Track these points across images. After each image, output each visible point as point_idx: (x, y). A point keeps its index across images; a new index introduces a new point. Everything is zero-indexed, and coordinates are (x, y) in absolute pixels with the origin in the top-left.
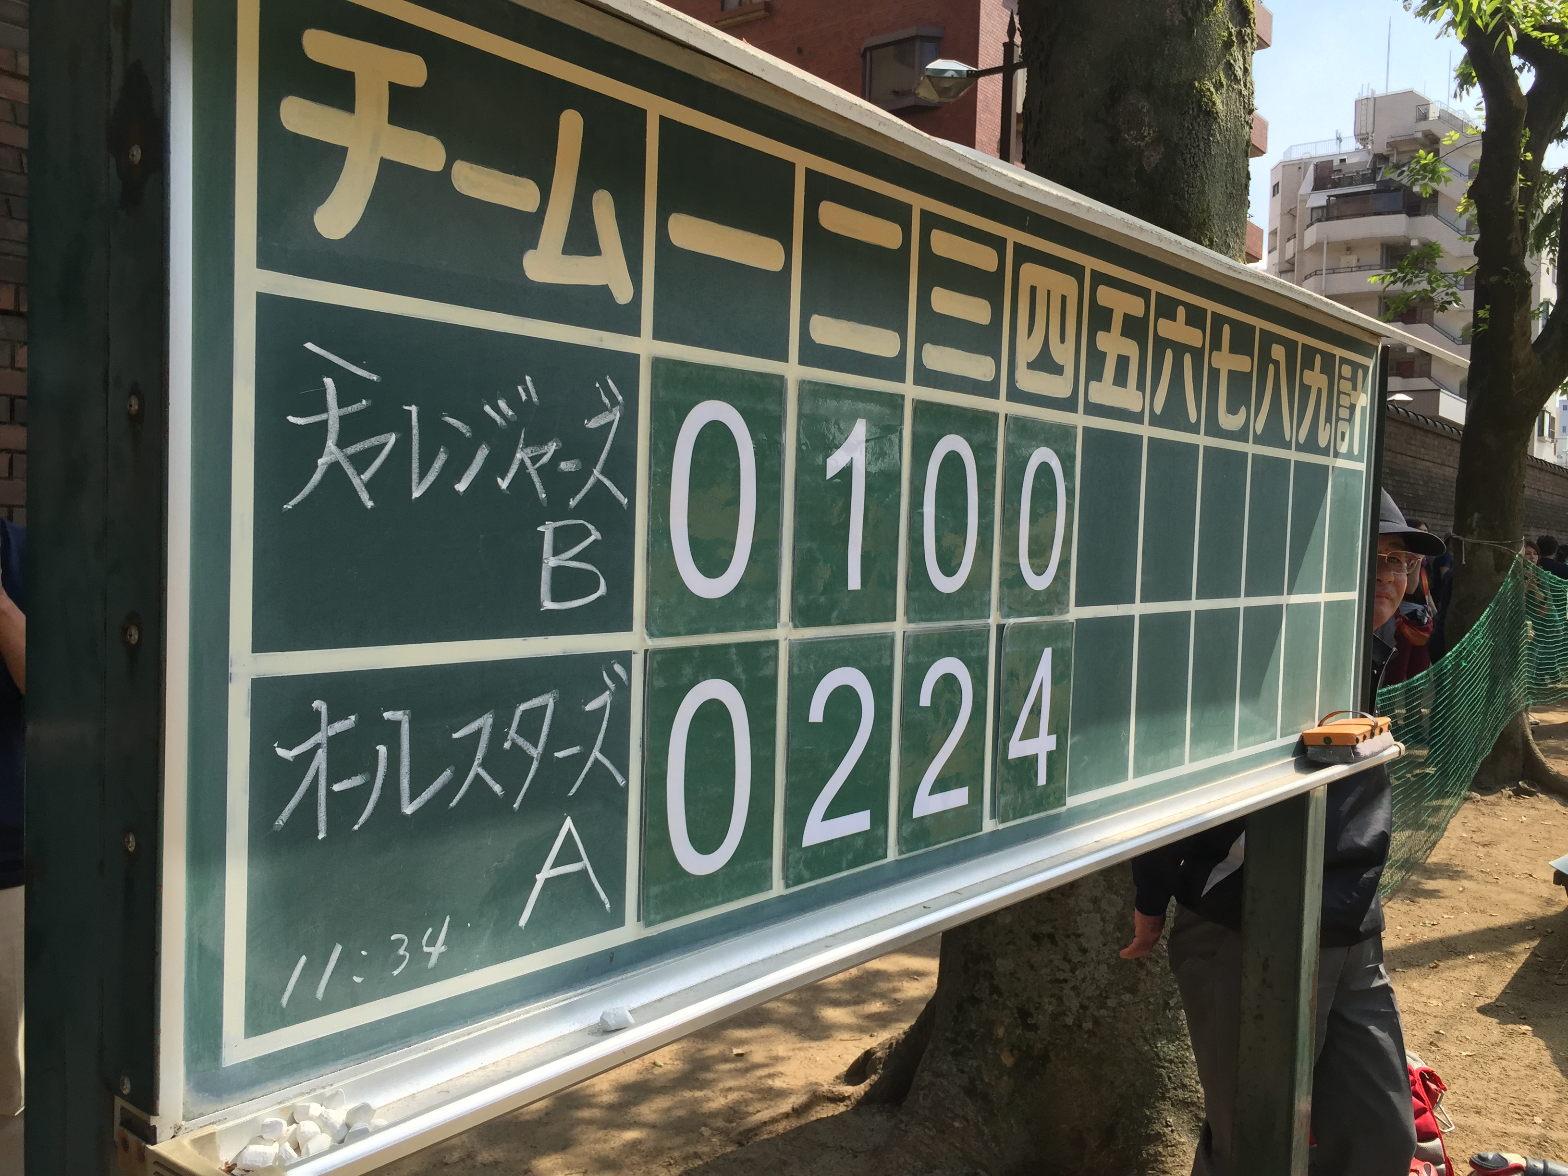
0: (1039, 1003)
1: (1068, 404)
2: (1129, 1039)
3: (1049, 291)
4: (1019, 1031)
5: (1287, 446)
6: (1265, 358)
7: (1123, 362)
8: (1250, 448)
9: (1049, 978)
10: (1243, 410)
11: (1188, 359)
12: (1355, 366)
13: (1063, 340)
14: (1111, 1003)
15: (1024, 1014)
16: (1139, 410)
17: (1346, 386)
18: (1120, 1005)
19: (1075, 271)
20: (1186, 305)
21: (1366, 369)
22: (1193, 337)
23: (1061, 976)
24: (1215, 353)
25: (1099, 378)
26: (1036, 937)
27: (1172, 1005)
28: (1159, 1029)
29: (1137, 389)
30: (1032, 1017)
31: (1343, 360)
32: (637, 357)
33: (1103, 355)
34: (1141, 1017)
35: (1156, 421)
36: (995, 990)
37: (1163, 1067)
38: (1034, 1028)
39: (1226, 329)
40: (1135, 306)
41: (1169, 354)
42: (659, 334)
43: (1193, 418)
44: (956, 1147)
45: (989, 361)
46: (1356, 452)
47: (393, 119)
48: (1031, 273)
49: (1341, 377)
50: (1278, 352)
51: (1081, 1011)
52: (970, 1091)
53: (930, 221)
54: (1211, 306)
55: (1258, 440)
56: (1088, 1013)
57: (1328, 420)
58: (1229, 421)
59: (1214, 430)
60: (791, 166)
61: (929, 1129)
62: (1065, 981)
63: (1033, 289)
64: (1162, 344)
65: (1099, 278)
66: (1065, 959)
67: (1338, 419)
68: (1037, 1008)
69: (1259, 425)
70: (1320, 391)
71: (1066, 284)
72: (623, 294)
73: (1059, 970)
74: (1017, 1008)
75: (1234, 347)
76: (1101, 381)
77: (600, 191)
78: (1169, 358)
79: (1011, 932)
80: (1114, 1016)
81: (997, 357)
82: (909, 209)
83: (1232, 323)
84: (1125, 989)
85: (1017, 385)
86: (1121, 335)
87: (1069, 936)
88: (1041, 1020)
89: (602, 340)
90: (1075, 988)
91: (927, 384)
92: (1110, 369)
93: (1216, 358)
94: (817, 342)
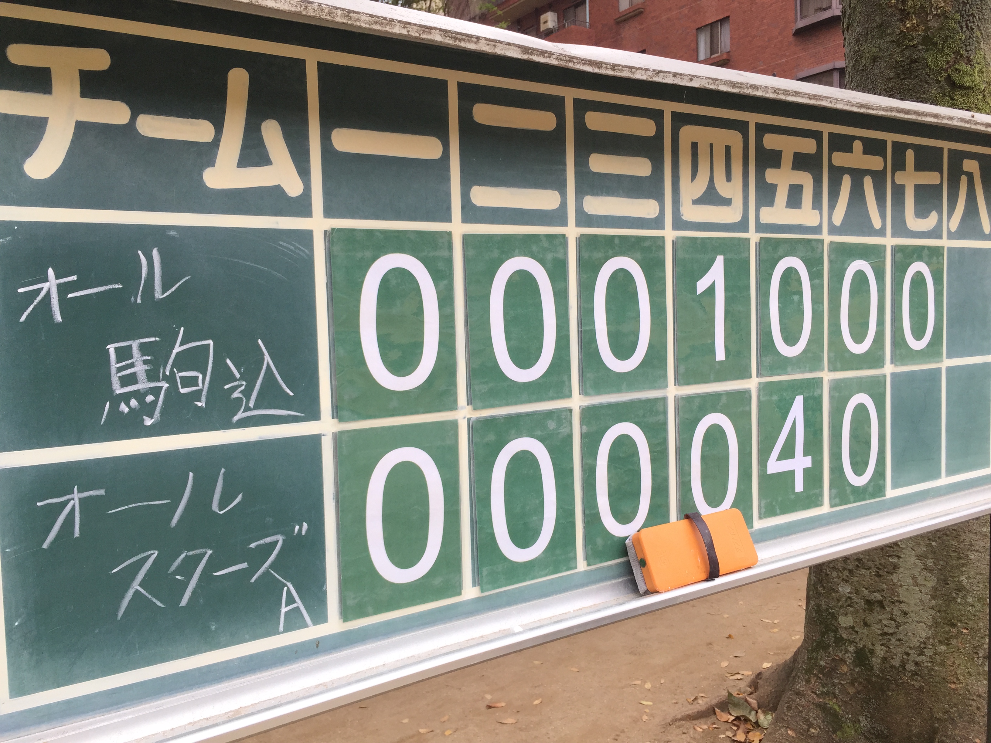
0: (873, 649)
1: (739, 226)
3: (711, 145)
4: (858, 669)
6: (956, 172)
7: (795, 190)
8: (945, 243)
9: (879, 632)
10: (934, 215)
11: (867, 181)
13: (729, 178)
14: (929, 652)
15: (861, 658)
16: (817, 224)
18: (936, 654)
19: (739, 127)
20: (864, 140)
22: (872, 163)
23: (891, 631)
25: (771, 203)
26: (869, 602)
29: (813, 208)
30: (866, 659)
32: (310, 232)
35: (836, 230)
36: (840, 639)
38: (869, 667)
39: (910, 153)
40: (806, 146)
41: (847, 179)
42: (329, 213)
43: (878, 225)
45: (652, 203)
47: (84, 94)
48: (691, 132)
50: (971, 166)
51: (905, 657)
53: (583, 106)
54: (890, 137)
55: (951, 236)
56: (911, 658)
58: (918, 224)
59: (902, 231)
60: (443, 83)
62: (892, 634)
63: (695, 146)
64: (838, 172)
66: (891, 619)
69: (955, 223)
71: (730, 137)
72: (294, 190)
73: (886, 626)
75: (920, 167)
76: (773, 207)
77: (268, 121)
78: (847, 182)
79: (850, 598)
80: (931, 662)
81: (660, 198)
82: (561, 100)
83: (917, 148)
84: (940, 642)
85: (683, 218)
86: (792, 169)
87: (893, 603)
88: (876, 662)
89: (277, 223)
90: (899, 640)
91: (589, 225)
92: (782, 196)
93: (900, 177)
94: (479, 205)
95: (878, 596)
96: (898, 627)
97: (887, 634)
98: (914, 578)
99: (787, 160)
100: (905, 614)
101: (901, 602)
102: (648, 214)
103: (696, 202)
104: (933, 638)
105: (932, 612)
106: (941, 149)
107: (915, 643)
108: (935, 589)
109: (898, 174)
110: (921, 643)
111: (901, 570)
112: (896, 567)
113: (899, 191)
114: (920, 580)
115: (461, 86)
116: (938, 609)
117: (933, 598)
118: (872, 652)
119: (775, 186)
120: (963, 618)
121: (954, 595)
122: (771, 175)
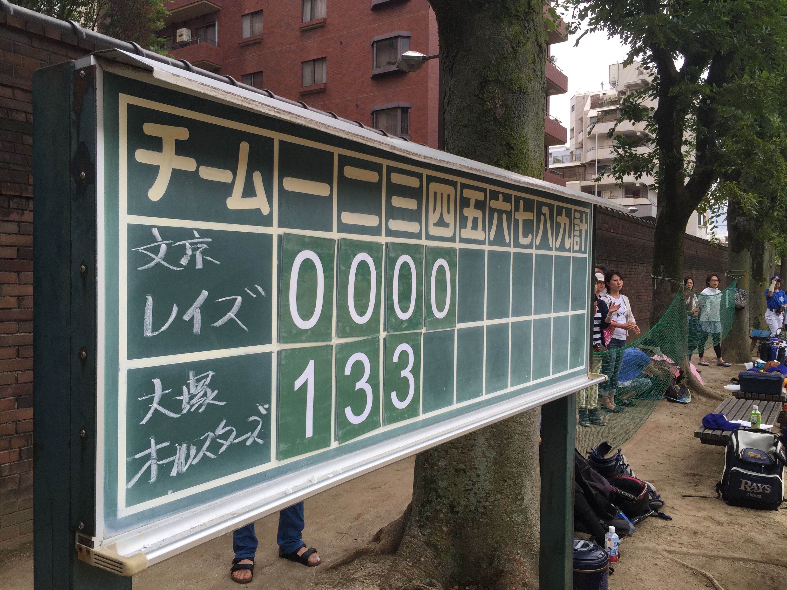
0: (459, 501)
1: (452, 239)
2: (500, 516)
3: (442, 193)
4: (450, 515)
5: (551, 249)
6: (540, 213)
7: (475, 220)
8: (534, 252)
9: (463, 489)
10: (530, 236)
11: (504, 216)
12: (581, 213)
13: (449, 213)
14: (491, 499)
15: (452, 507)
16: (483, 239)
17: (577, 221)
18: (496, 500)
19: (453, 184)
20: (503, 194)
21: (586, 213)
22: (506, 206)
23: (469, 488)
24: (516, 213)
25: (465, 227)
26: (456, 470)
27: (519, 498)
28: (513, 510)
29: (482, 230)
30: (456, 508)
31: (576, 211)
32: (271, 235)
33: (467, 217)
34: (505, 505)
35: (491, 243)
36: (439, 496)
37: (516, 527)
38: (457, 513)
39: (521, 202)
40: (480, 196)
41: (496, 215)
42: (280, 225)
43: (508, 241)
44: (422, 570)
45: (417, 225)
46: (583, 249)
47: (177, 153)
48: (433, 186)
49: (575, 218)
50: (545, 210)
51: (478, 504)
52: (428, 544)
53: (390, 170)
54: (514, 193)
55: (537, 248)
56: (481, 504)
57: (570, 236)
58: (524, 241)
59: (517, 245)
60: (332, 154)
61: (409, 562)
62: (470, 490)
63: (435, 193)
64: (492, 211)
65: (464, 186)
66: (470, 480)
67: (574, 236)
68: (458, 504)
69: (538, 241)
70: (565, 224)
71: (450, 190)
72: (265, 211)
73: (467, 485)
74: (449, 504)
75: (526, 210)
76: (466, 229)
77: (256, 172)
79: (445, 469)
80: (493, 505)
81: (420, 222)
82: (381, 166)
83: (524, 200)
84: (497, 492)
85: (430, 233)
86: (474, 209)
87: (471, 469)
88: (460, 509)
89: (257, 230)
90: (475, 493)
91: (391, 236)
92: (470, 223)
93: (517, 215)
94: (344, 223)
95: (461, 466)
96: (474, 485)
97: (467, 490)
98: (483, 452)
99: (472, 203)
100: (479, 476)
101: (476, 469)
102: (415, 231)
103: (435, 225)
104: (494, 490)
105: (493, 474)
106: (534, 201)
107: (484, 494)
108: (495, 459)
110: (487, 494)
111: (476, 448)
112: (473, 446)
114: (487, 454)
115: (340, 156)
116: (497, 471)
117: (494, 464)
120: (510, 476)
121: (506, 462)
122: (467, 212)
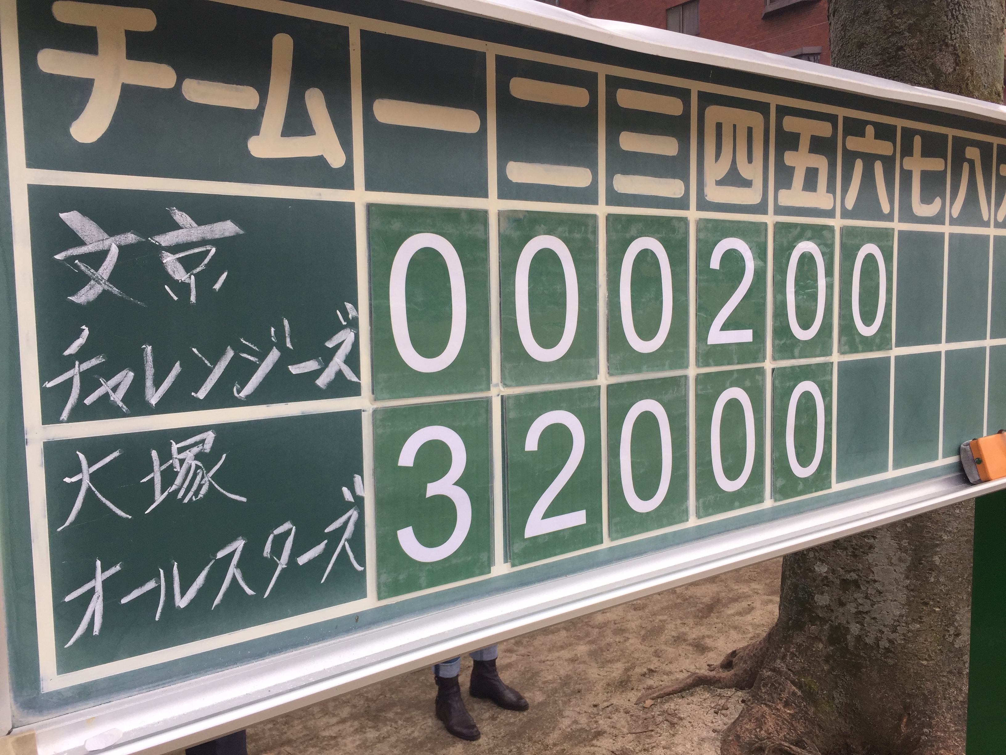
0: (847, 627)
3: (735, 126)
6: (959, 159)
7: (812, 173)
9: (854, 610)
10: (938, 200)
11: (878, 166)
13: (750, 160)
14: (902, 630)
16: (831, 208)
18: (909, 632)
22: (883, 148)
23: (865, 609)
25: (788, 186)
26: (844, 581)
29: (828, 191)
32: (352, 204)
35: (848, 214)
39: (918, 139)
40: (822, 129)
42: (370, 186)
43: (886, 210)
44: (788, 722)
45: (678, 183)
47: (131, 56)
48: (716, 113)
51: (879, 634)
53: (615, 83)
56: (884, 636)
58: (923, 210)
59: (909, 217)
60: (482, 55)
63: (719, 126)
64: (851, 156)
66: (866, 597)
71: (752, 118)
72: (337, 161)
75: (926, 153)
76: (790, 189)
77: (311, 89)
78: (859, 165)
79: (826, 577)
80: (905, 639)
81: (685, 179)
82: (595, 76)
83: (924, 135)
84: (914, 620)
85: (707, 198)
86: (809, 152)
87: (868, 582)
88: (851, 639)
89: (320, 195)
90: (874, 618)
91: (619, 204)
92: (799, 179)
93: (908, 163)
94: (514, 181)
95: (854, 576)
96: (872, 605)
97: (860, 612)
98: (889, 558)
99: (804, 143)
100: (880, 593)
101: (875, 581)
102: (675, 194)
103: (720, 183)
104: (907, 617)
105: (906, 591)
106: (946, 136)
107: (889, 621)
108: (909, 568)
109: (906, 159)
110: (895, 621)
111: (876, 550)
112: (871, 547)
113: (907, 176)
115: (500, 60)
116: (911, 588)
117: (907, 577)
118: (847, 630)
119: (793, 168)
122: (790, 158)
